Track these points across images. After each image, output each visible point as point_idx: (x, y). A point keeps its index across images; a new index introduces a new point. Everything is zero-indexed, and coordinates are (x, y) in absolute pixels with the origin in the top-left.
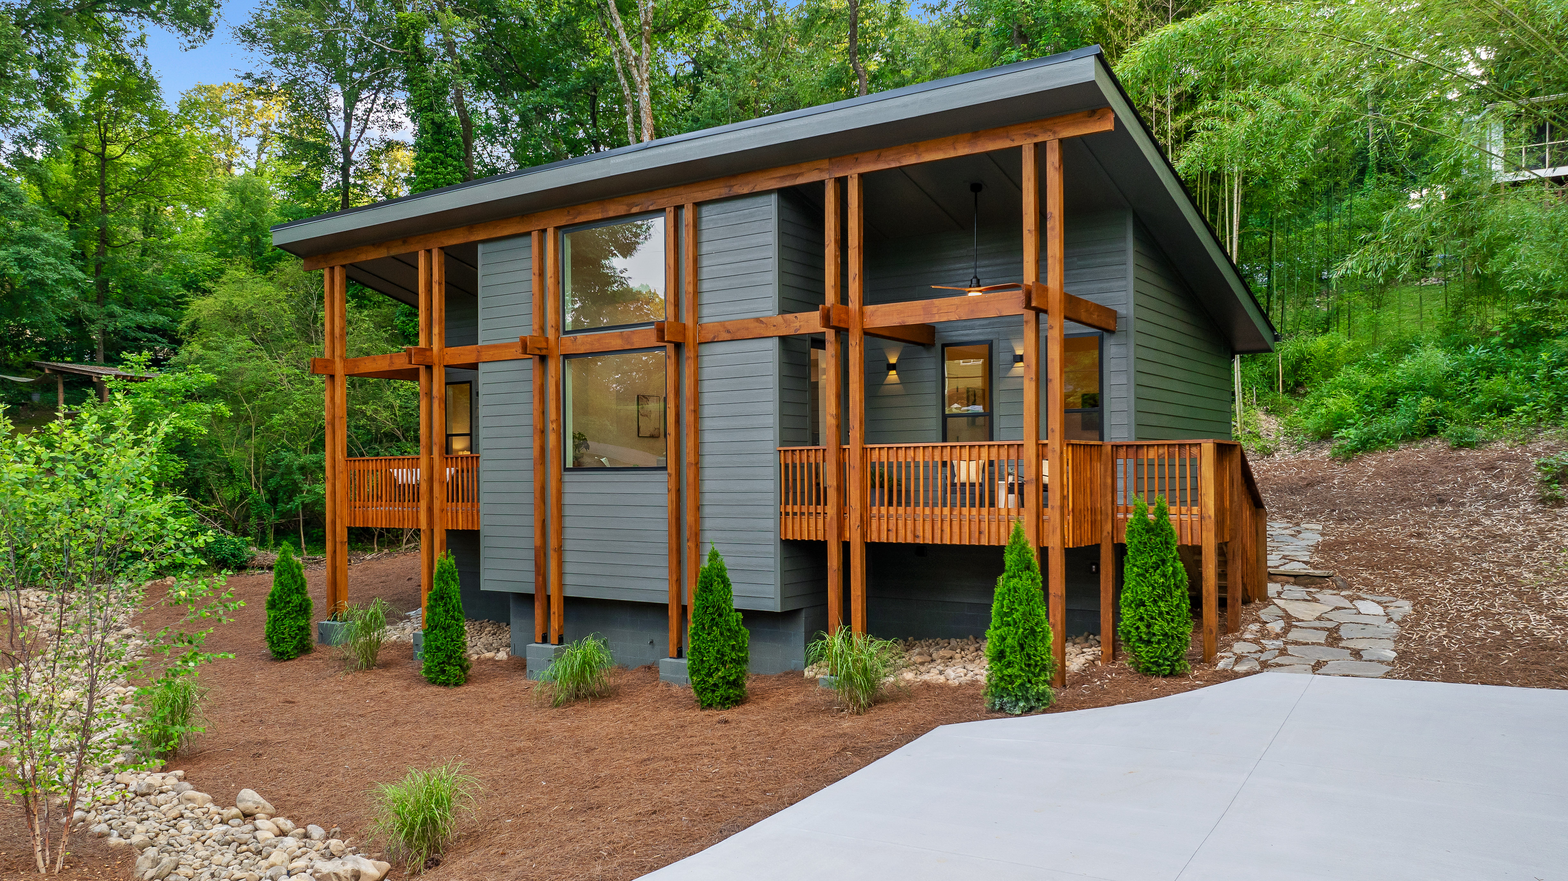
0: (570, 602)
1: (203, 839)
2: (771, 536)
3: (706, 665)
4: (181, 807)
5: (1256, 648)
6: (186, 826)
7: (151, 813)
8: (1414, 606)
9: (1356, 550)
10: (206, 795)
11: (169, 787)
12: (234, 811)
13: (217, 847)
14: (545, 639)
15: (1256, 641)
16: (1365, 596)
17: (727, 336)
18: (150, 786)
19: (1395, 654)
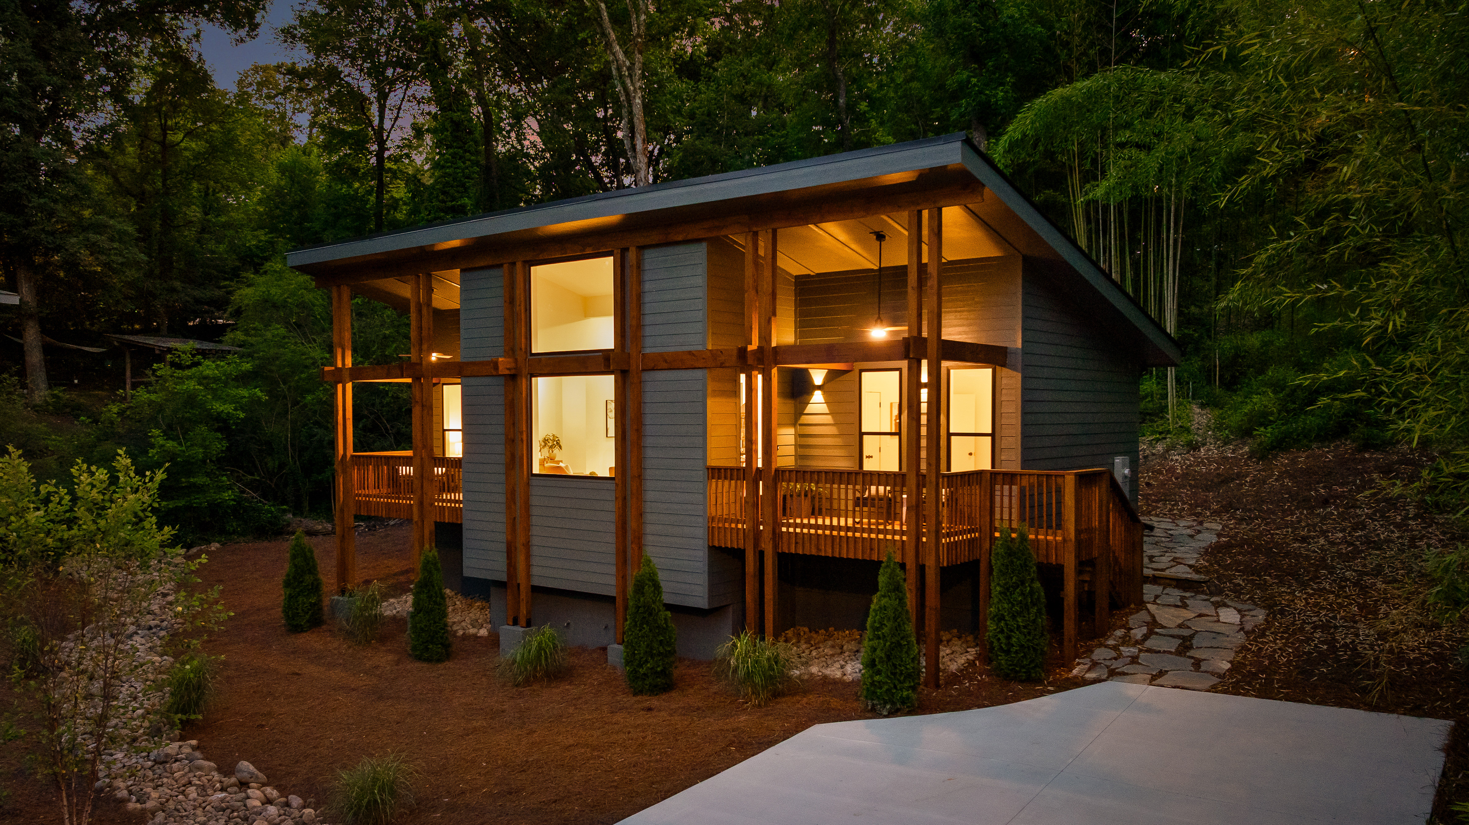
0: (536, 590)
1: (204, 805)
2: (701, 542)
3: (637, 657)
4: (191, 775)
5: (1113, 654)
6: (192, 792)
7: (165, 780)
8: (1268, 615)
9: (1240, 553)
10: (212, 764)
11: (183, 756)
12: (233, 780)
13: (214, 813)
14: (515, 622)
15: (1115, 648)
16: (1230, 603)
17: (665, 365)
18: (167, 755)
19: (1229, 666)
